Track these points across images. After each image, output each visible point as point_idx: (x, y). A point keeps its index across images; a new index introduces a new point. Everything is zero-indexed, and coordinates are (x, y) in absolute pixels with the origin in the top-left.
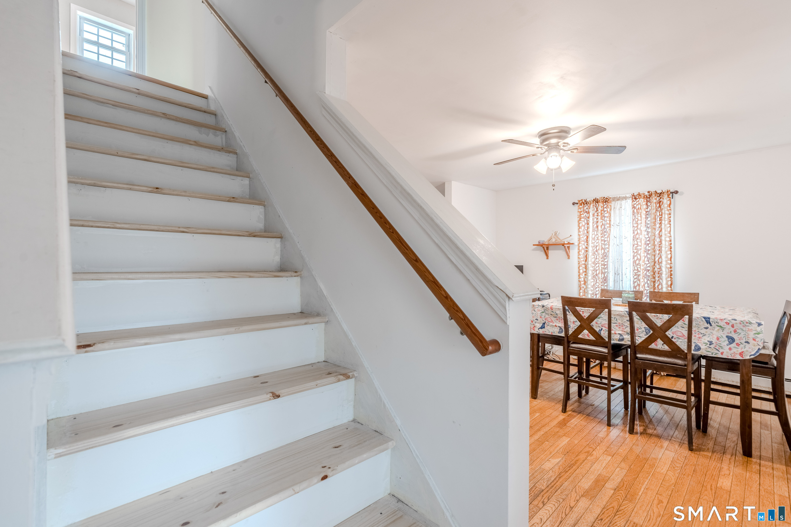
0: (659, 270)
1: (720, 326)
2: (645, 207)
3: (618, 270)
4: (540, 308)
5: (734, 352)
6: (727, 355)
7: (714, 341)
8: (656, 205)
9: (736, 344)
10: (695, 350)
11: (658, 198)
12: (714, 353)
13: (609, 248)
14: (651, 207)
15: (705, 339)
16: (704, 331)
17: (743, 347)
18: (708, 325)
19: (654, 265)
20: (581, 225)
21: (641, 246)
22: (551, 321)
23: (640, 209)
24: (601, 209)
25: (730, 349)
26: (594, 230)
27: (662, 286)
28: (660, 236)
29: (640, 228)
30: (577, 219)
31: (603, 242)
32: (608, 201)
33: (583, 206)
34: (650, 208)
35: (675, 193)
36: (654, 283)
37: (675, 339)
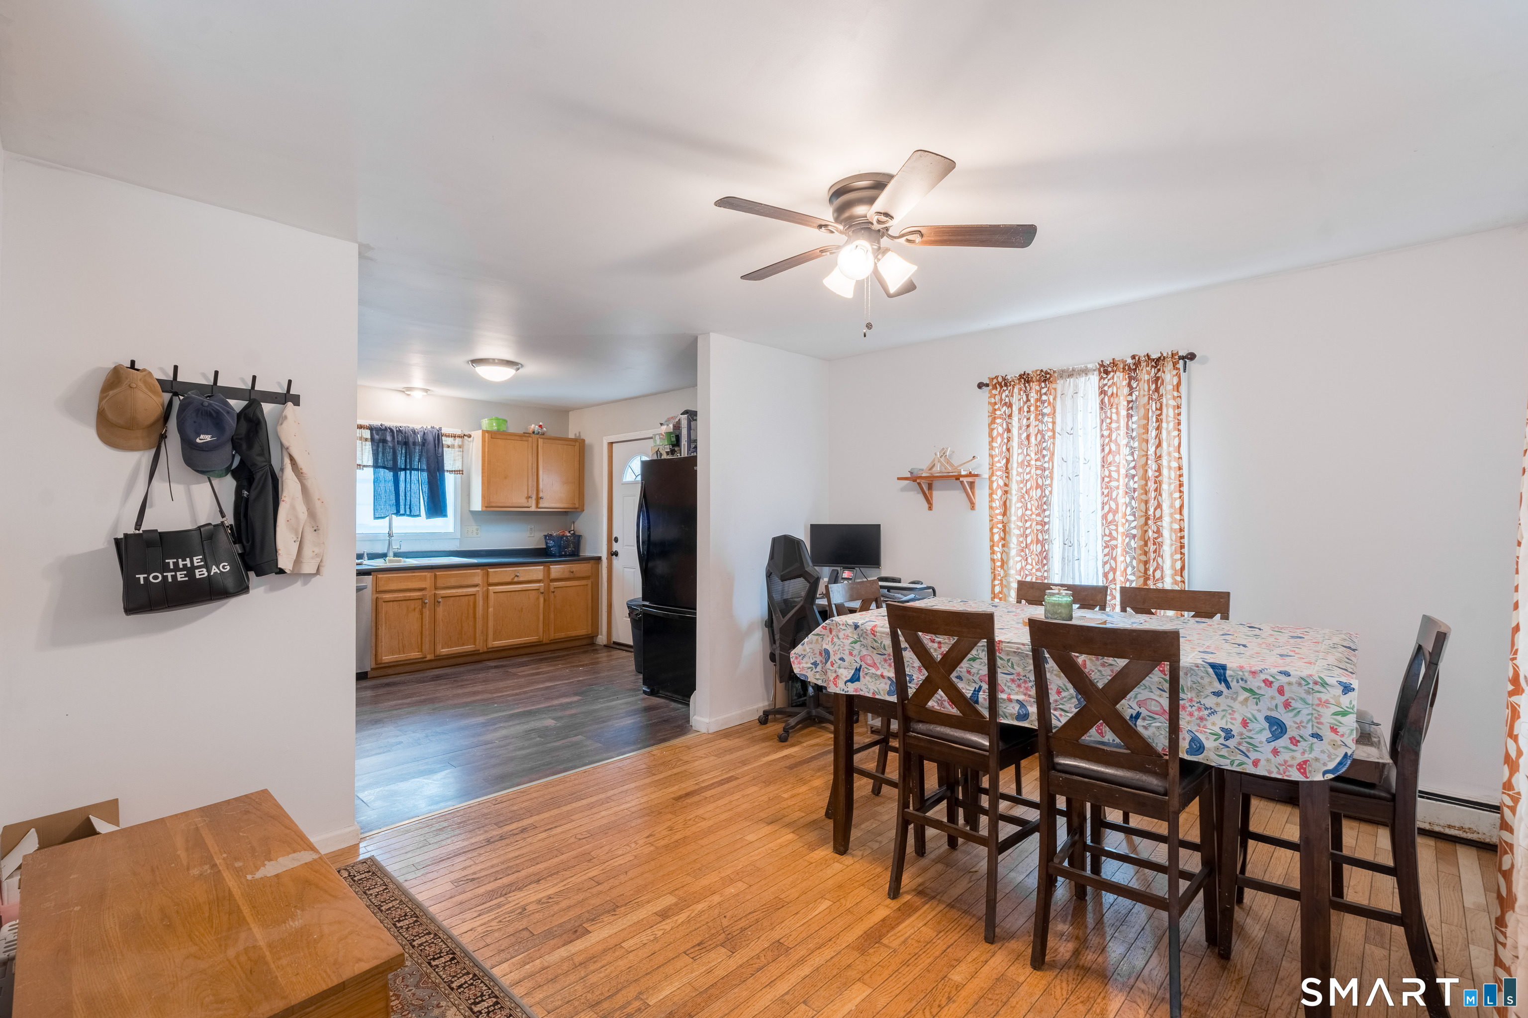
0: (1156, 535)
1: (1250, 691)
2: (1126, 390)
3: (1069, 536)
4: (849, 631)
5: (1286, 762)
6: (1268, 768)
7: (1236, 728)
8: (1149, 387)
9: (1290, 739)
10: (1190, 752)
11: (1153, 369)
12: (1236, 762)
13: (1051, 485)
14: (1139, 391)
15: (1214, 724)
16: (1210, 701)
17: (1307, 749)
18: (1222, 687)
19: (1146, 524)
20: (995, 433)
21: (1118, 480)
22: (872, 665)
23: (1115, 396)
24: (1036, 397)
25: (1275, 752)
26: (1021, 444)
27: (1162, 571)
28: (1159, 458)
29: (1116, 439)
30: (986, 420)
31: (1039, 472)
32: (1050, 378)
33: (998, 390)
34: (1137, 393)
35: (1188, 359)
36: (1145, 566)
37: (1144, 719)
